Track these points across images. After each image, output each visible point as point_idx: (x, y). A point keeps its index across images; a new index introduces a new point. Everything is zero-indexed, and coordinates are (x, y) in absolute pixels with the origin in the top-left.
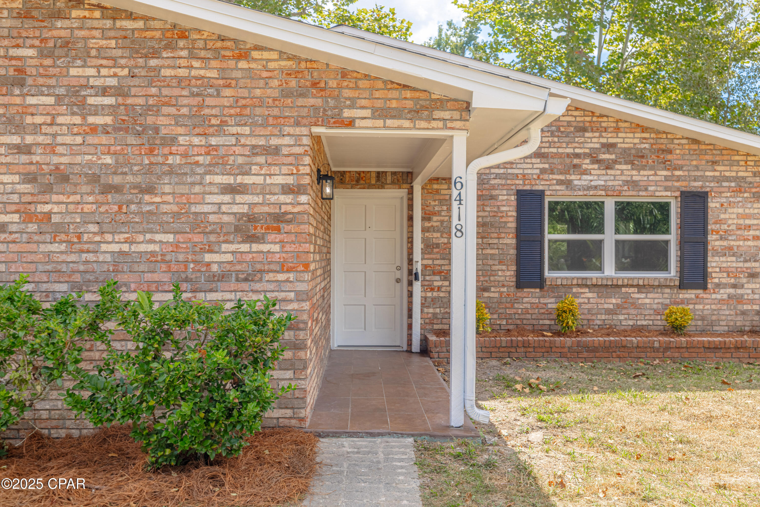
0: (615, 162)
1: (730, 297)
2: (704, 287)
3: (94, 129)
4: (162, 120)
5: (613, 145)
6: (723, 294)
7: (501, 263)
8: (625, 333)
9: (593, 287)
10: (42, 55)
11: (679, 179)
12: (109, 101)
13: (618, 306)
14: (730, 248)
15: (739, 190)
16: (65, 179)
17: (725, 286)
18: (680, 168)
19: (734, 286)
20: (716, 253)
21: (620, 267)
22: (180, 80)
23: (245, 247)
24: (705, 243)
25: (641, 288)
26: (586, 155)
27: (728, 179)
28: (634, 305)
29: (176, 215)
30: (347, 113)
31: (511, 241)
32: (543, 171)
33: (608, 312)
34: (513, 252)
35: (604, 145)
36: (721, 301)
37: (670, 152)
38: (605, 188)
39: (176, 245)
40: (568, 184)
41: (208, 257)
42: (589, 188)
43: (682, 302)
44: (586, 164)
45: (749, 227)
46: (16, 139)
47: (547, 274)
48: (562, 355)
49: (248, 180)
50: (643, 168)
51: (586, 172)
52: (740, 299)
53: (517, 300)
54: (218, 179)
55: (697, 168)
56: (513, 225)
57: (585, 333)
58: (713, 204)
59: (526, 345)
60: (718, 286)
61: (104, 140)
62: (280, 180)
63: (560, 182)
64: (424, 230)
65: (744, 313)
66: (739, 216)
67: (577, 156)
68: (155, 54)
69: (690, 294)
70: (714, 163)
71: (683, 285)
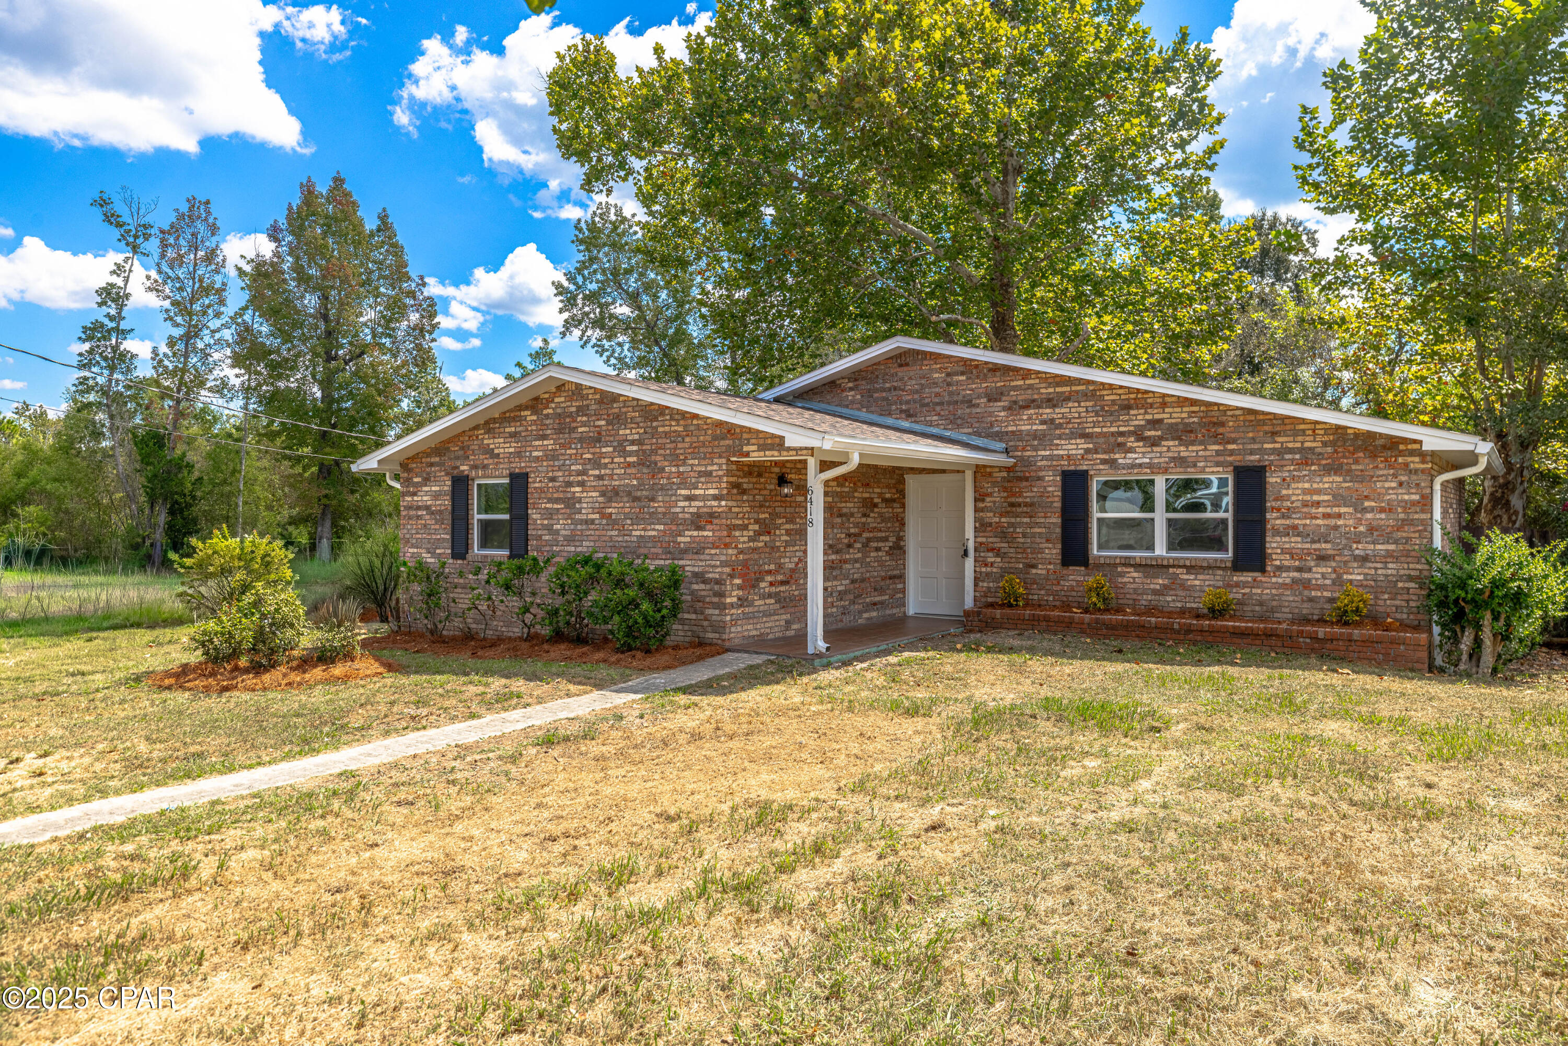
0: (1161, 438)
1: (1294, 581)
2: (1263, 570)
3: (629, 465)
4: (658, 458)
5: (1160, 421)
6: (1286, 577)
7: (1048, 541)
8: (1170, 614)
9: (1138, 566)
10: (609, 423)
11: (1232, 452)
12: (635, 448)
13: (1165, 587)
14: (1295, 527)
15: (1306, 462)
16: (617, 494)
17: (1288, 569)
18: (1234, 441)
19: (1299, 570)
20: (1277, 533)
21: (1171, 547)
22: (666, 433)
23: (695, 533)
24: (1262, 522)
25: (1191, 568)
26: (1130, 433)
27: (1291, 451)
28: (1183, 586)
29: (664, 514)
30: (745, 449)
31: (1056, 520)
32: (1087, 451)
33: (1155, 592)
34: (1058, 530)
35: (1148, 422)
36: (1284, 586)
37: (1223, 424)
38: (1150, 466)
39: (664, 531)
40: (1112, 463)
41: (679, 539)
42: (1133, 466)
43: (1237, 585)
44: (1131, 442)
45: (1318, 504)
46: (597, 472)
47: (1095, 550)
48: (1083, 632)
49: (697, 492)
50: (1193, 443)
51: (1131, 450)
52: (1307, 584)
53: (1063, 578)
54: (684, 492)
55: (1253, 440)
56: (1058, 505)
57: (1118, 611)
58: (1272, 479)
59: (1047, 619)
60: (1280, 568)
61: (633, 470)
62: (711, 492)
63: (1104, 462)
64: (976, 510)
65: (1311, 600)
66: (1305, 492)
67: (1122, 434)
68: (656, 419)
69: (1247, 577)
70: (1274, 434)
71: (1238, 565)
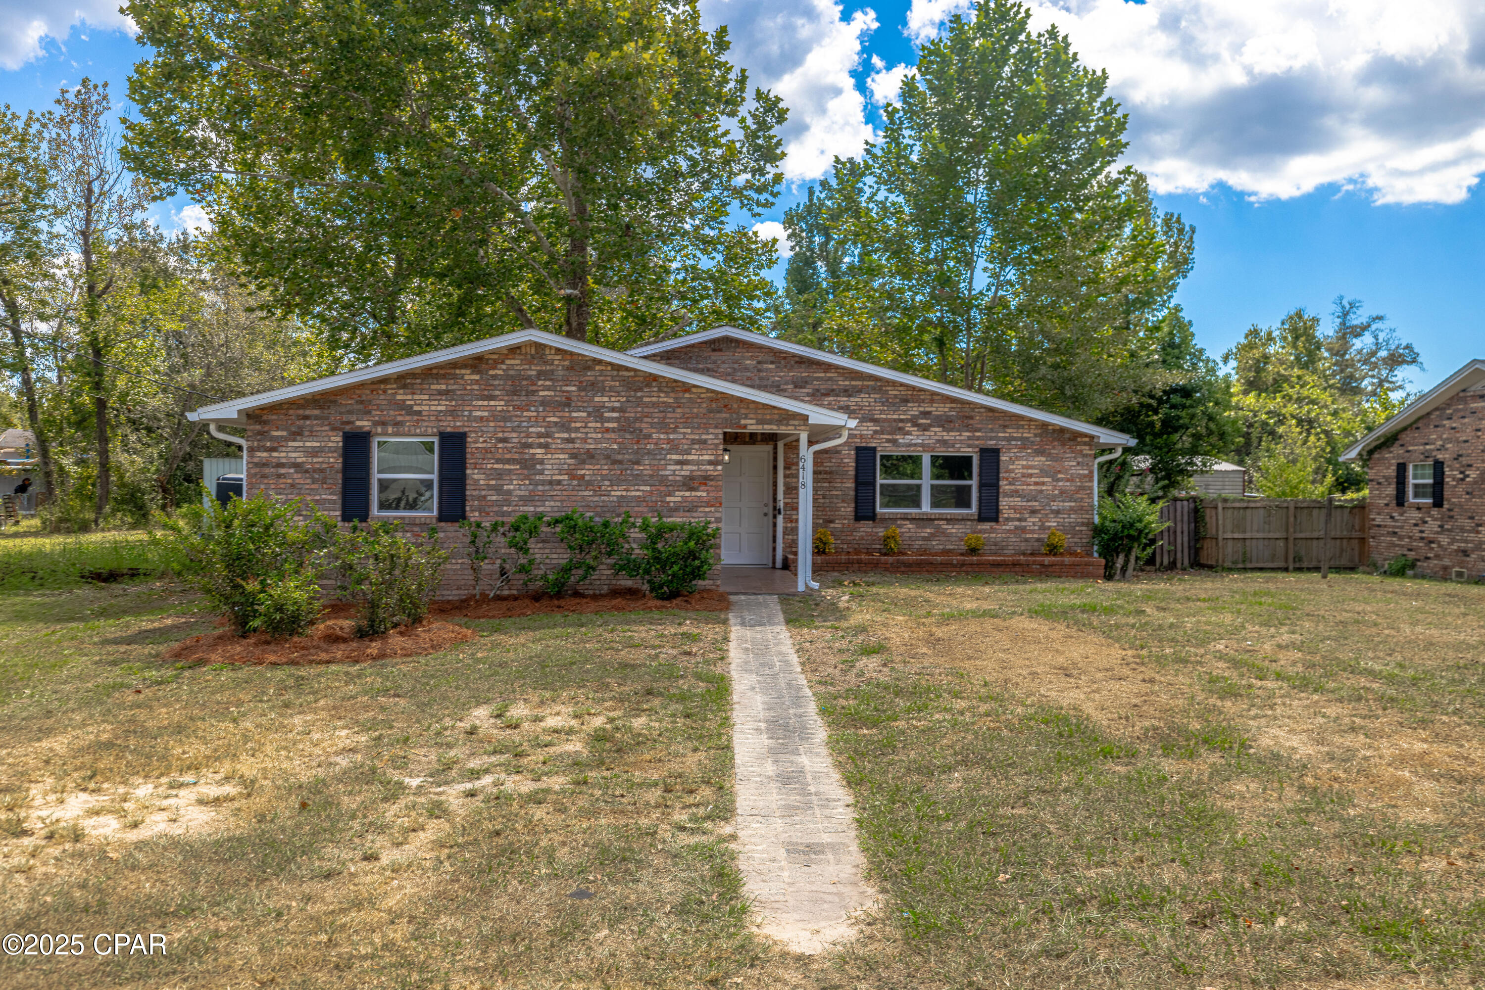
0: (930, 425)
1: (1016, 528)
2: (996, 520)
3: (608, 430)
4: (644, 425)
5: (929, 413)
6: (1011, 525)
7: (843, 501)
8: (936, 554)
9: (913, 520)
10: (580, 389)
11: (978, 438)
12: (615, 415)
13: (932, 535)
14: (1017, 491)
15: (1023, 447)
16: (592, 456)
17: (1013, 520)
18: (979, 430)
19: (1019, 520)
20: (1006, 495)
21: (934, 505)
22: (654, 404)
23: (688, 494)
24: (997, 486)
25: (950, 520)
26: (907, 421)
27: (1015, 439)
28: (944, 533)
29: (651, 476)
30: (743, 422)
31: (851, 484)
32: (876, 432)
33: (924, 539)
34: (852, 493)
35: (922, 413)
36: (1009, 531)
37: (972, 418)
38: (922, 445)
39: (651, 492)
40: (894, 442)
41: (668, 499)
42: (910, 445)
43: (980, 532)
44: (908, 427)
45: (1031, 475)
46: (566, 435)
47: (878, 509)
48: (887, 570)
49: (690, 457)
50: (952, 430)
51: (909, 433)
52: (1023, 530)
53: (855, 530)
54: (674, 457)
55: (992, 430)
56: (852, 473)
57: (905, 554)
58: (1003, 458)
59: (859, 562)
60: (1008, 520)
61: (613, 435)
62: (706, 458)
63: (888, 441)
64: (786, 476)
65: (1026, 540)
66: (1024, 467)
67: (902, 421)
68: (640, 389)
69: (986, 526)
70: (1005, 427)
71: (981, 519)
